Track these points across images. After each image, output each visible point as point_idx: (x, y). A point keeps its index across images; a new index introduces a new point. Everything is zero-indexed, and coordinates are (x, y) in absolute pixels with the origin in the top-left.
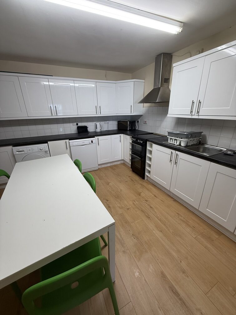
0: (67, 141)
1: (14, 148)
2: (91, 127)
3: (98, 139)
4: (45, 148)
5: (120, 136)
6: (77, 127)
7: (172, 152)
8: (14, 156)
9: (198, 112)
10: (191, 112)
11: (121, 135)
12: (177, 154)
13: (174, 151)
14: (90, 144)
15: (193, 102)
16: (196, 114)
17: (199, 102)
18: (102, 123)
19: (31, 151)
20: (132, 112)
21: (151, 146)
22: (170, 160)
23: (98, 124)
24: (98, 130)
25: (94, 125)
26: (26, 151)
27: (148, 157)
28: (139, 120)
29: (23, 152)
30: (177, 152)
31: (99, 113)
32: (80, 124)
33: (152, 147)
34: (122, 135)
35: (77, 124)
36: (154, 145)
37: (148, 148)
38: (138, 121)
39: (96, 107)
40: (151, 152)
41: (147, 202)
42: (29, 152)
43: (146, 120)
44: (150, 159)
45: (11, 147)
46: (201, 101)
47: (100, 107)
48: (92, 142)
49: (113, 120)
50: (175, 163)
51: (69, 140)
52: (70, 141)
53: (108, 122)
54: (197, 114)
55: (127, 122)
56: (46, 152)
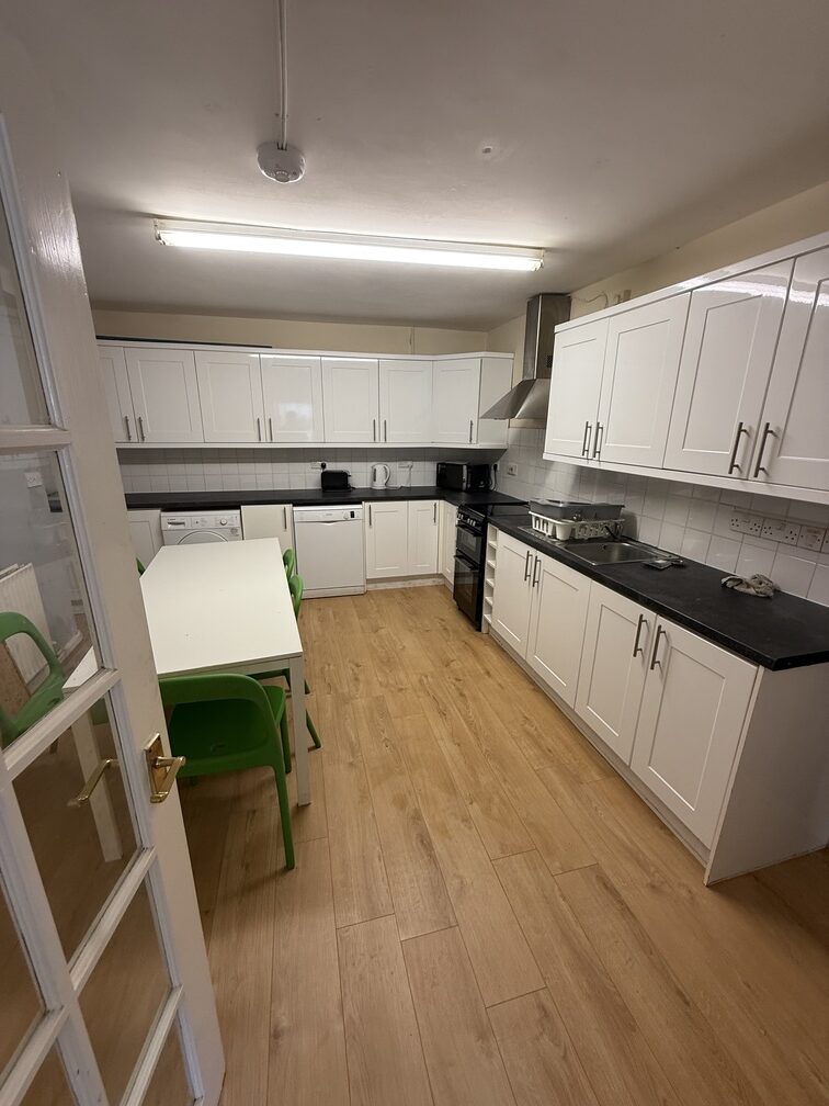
0: (289, 507)
1: (163, 514)
2: (360, 475)
3: (371, 508)
4: (231, 519)
5: (435, 506)
6: (323, 474)
7: (528, 552)
8: (161, 532)
9: (598, 453)
10: (585, 451)
11: (437, 501)
14: (347, 520)
17: (598, 428)
18: (393, 466)
19: (199, 526)
20: (474, 441)
21: (495, 537)
22: (526, 575)
23: (380, 468)
24: (379, 485)
25: (370, 469)
26: (188, 526)
27: (488, 565)
28: (498, 464)
29: (181, 527)
31: (382, 440)
32: (331, 467)
33: (496, 539)
34: (442, 502)
35: (323, 466)
36: (500, 534)
37: (490, 541)
38: (495, 467)
39: (374, 422)
40: (494, 553)
41: (457, 683)
42: (195, 526)
44: (492, 572)
45: (157, 512)
47: (385, 424)
48: (352, 515)
49: (425, 459)
50: (534, 582)
51: (294, 505)
52: (295, 509)
53: (409, 463)
54: (595, 457)
55: (462, 466)
56: (233, 530)
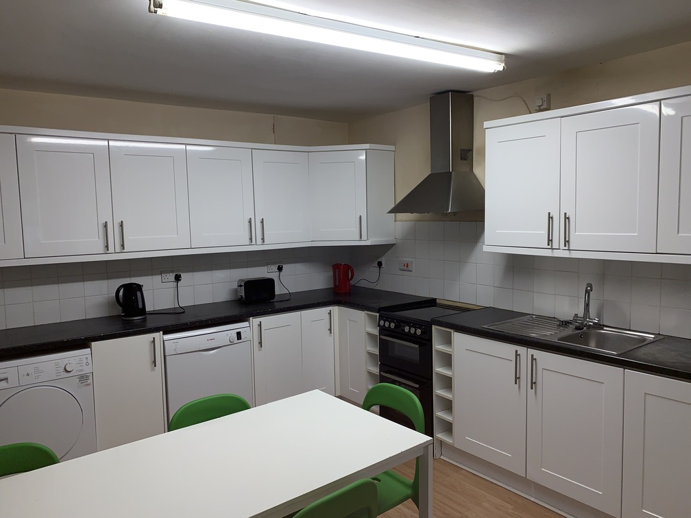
0: (158, 336)
3: (260, 325)
4: (80, 362)
5: (330, 313)
7: (516, 351)
9: (567, 242)
10: (550, 241)
11: (331, 308)
12: (532, 356)
13: (522, 350)
14: (232, 343)
15: (550, 218)
16: (562, 246)
17: (566, 218)
19: (30, 380)
20: (364, 237)
21: (448, 341)
22: (516, 378)
26: (13, 380)
27: (439, 375)
28: (383, 260)
29: (4, 384)
30: (531, 351)
31: (259, 241)
33: (451, 343)
34: (335, 309)
36: (457, 337)
37: (438, 346)
38: (380, 264)
39: (250, 222)
40: (448, 360)
42: (24, 381)
43: (406, 260)
44: (448, 383)
46: (570, 214)
47: (262, 222)
48: (239, 335)
50: (532, 383)
51: (165, 333)
52: (166, 338)
54: (565, 246)
56: (83, 378)
